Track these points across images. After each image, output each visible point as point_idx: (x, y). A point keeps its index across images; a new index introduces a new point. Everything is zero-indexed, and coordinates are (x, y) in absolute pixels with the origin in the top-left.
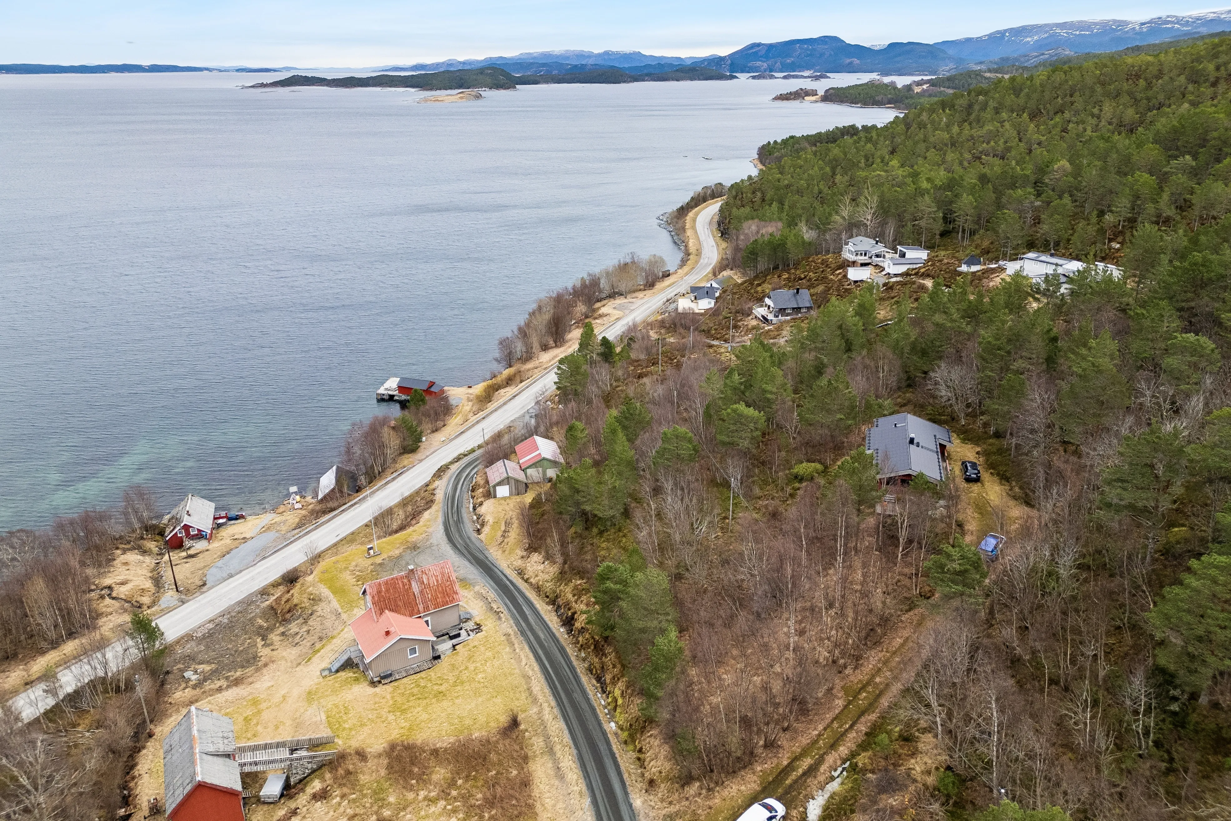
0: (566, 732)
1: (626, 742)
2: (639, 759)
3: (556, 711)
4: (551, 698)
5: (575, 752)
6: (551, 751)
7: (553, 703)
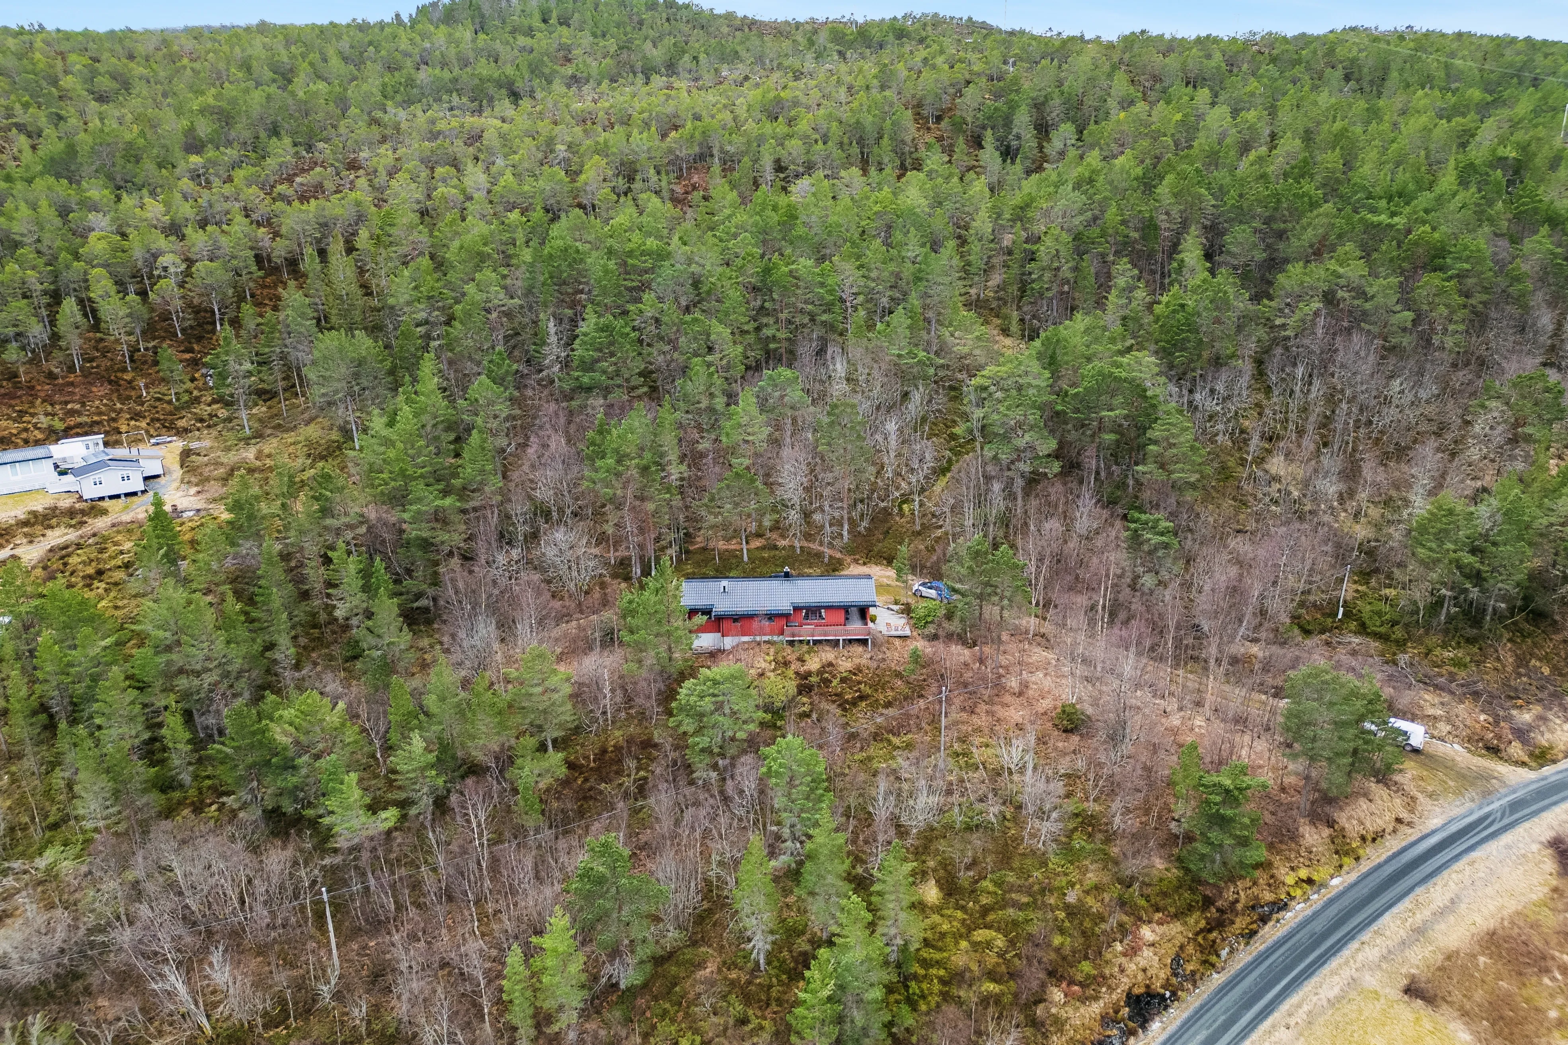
0: (1395, 910)
1: (1357, 859)
2: (1374, 840)
3: (1366, 936)
4: (1346, 952)
5: (1419, 890)
6: (1420, 932)
7: (1354, 945)
